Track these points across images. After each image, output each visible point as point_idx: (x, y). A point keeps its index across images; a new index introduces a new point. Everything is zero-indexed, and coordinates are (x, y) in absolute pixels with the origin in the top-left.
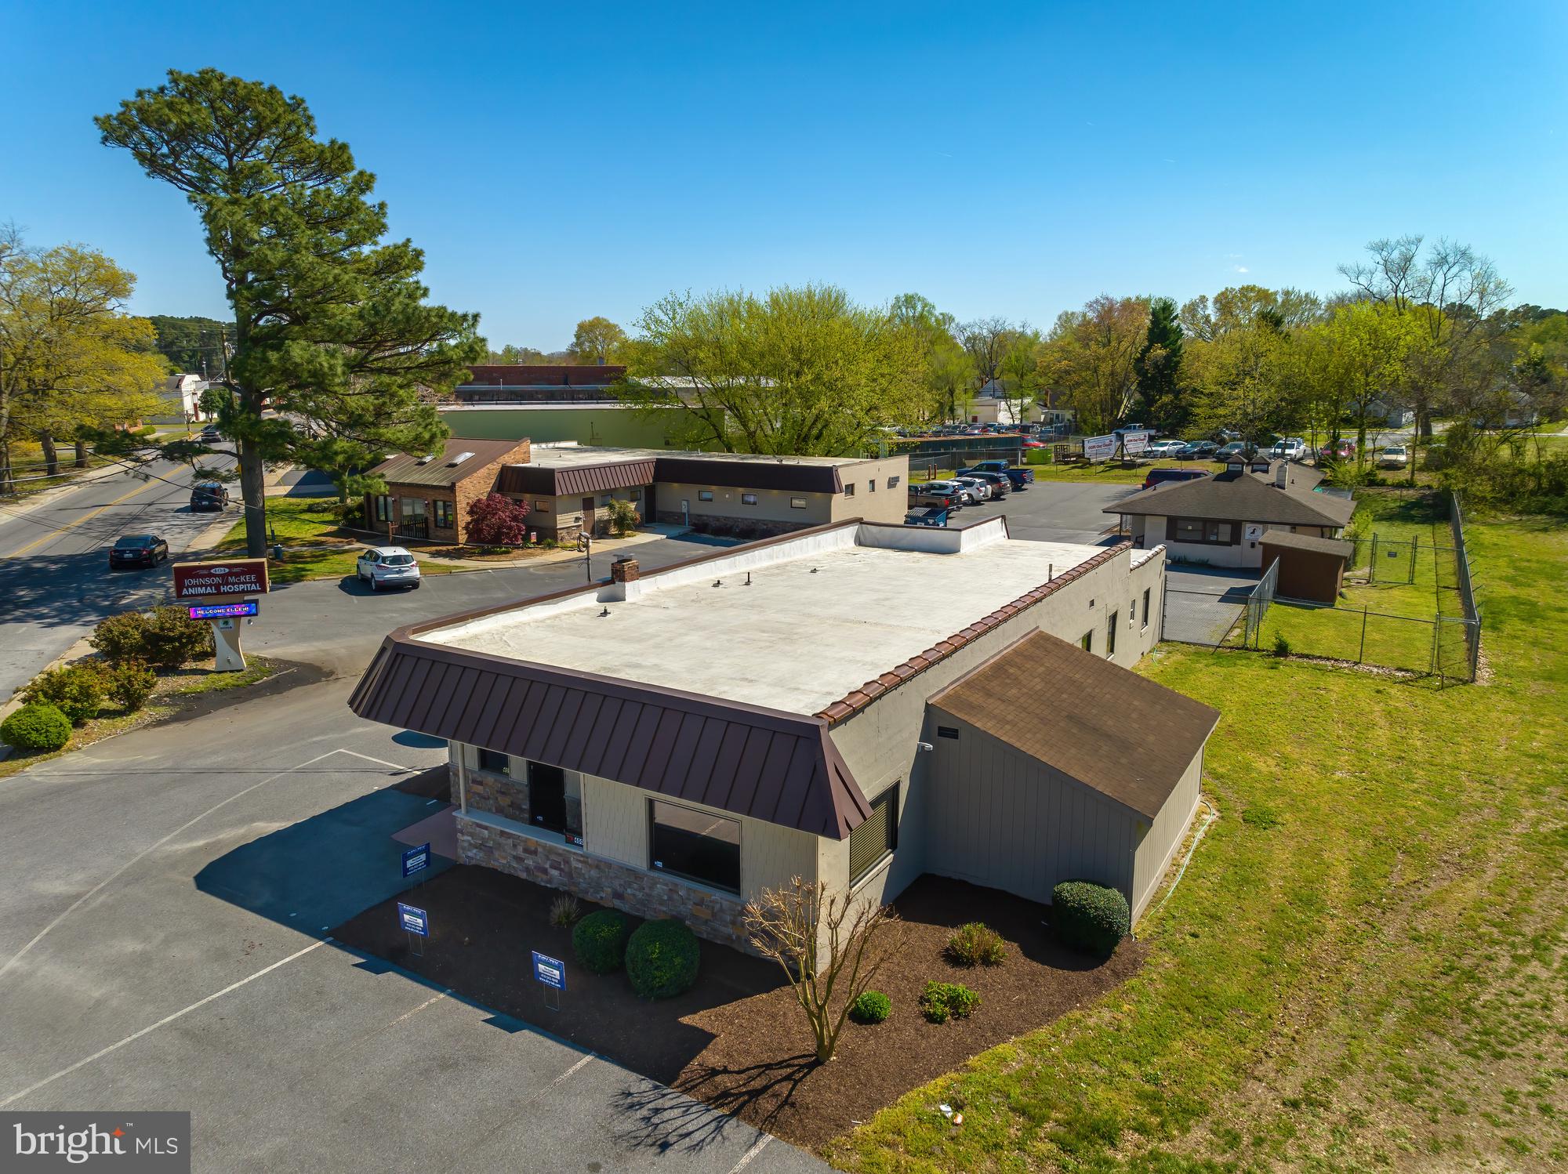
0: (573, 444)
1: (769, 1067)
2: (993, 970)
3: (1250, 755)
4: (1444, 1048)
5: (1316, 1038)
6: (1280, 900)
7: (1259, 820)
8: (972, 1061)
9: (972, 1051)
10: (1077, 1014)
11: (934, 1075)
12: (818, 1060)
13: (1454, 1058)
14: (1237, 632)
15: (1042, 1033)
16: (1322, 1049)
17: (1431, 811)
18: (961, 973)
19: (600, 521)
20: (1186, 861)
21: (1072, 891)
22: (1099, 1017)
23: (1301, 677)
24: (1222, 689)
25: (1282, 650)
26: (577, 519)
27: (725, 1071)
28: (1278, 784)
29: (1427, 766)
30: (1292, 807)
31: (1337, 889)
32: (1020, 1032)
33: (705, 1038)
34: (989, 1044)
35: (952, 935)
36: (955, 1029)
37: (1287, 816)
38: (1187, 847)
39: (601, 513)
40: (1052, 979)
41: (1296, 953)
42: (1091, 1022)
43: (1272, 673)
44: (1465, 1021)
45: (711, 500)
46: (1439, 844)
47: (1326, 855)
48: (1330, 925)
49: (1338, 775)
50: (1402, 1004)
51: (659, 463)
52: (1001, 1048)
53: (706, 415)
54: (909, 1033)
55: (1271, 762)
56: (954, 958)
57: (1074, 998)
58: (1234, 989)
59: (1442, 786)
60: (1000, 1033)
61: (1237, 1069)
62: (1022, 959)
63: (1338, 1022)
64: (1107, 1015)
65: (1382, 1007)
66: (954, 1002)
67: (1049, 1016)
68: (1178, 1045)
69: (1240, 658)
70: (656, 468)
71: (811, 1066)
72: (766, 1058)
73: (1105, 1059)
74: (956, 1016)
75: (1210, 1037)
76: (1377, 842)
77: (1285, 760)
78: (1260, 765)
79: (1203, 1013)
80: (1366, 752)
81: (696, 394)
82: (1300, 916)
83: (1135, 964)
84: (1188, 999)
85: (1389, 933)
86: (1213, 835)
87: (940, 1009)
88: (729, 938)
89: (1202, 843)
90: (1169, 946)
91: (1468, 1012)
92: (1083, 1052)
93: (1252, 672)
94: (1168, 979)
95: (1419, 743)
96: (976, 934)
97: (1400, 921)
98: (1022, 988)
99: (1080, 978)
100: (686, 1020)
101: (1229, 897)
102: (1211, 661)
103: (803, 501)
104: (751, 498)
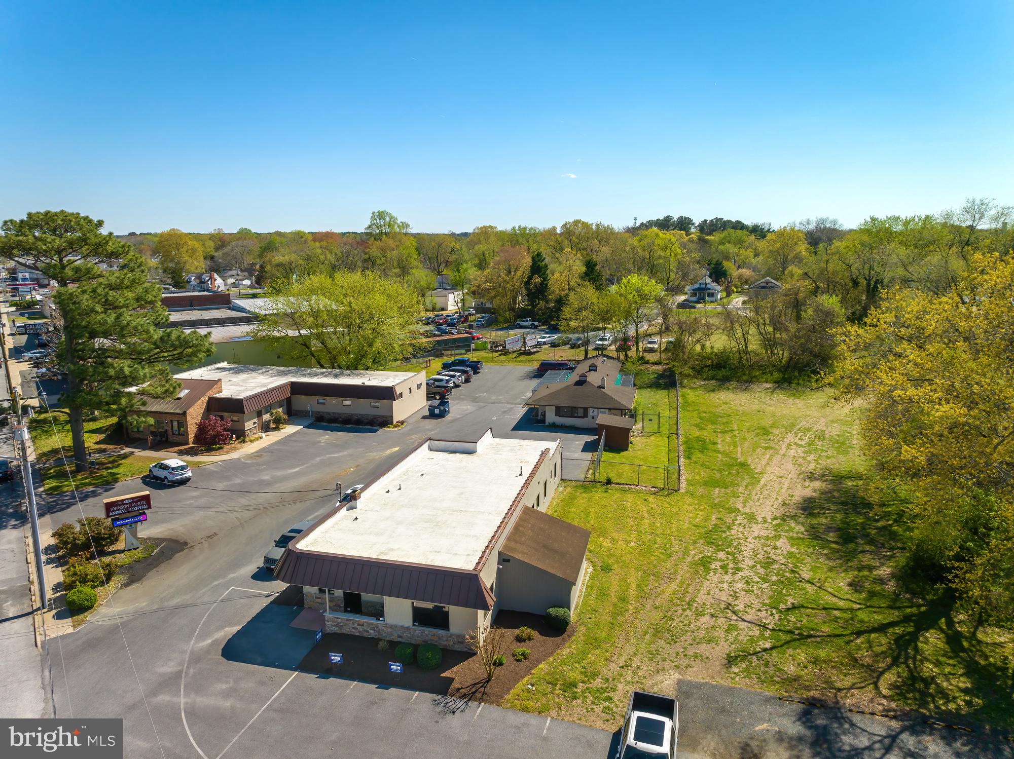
0: (224, 365)
1: (475, 684)
2: (532, 641)
3: (601, 539)
4: (662, 643)
5: (627, 646)
6: (615, 600)
7: (606, 569)
8: (533, 671)
9: (532, 668)
10: (559, 651)
11: (523, 678)
12: (489, 679)
13: (664, 645)
14: (591, 471)
15: (551, 659)
16: (630, 649)
17: (662, 556)
18: (523, 644)
19: (265, 422)
20: (584, 590)
21: (553, 611)
22: (566, 651)
23: (617, 495)
24: (588, 506)
25: (609, 482)
26: (255, 423)
27: (462, 688)
28: (612, 552)
29: (661, 536)
30: (617, 562)
31: (632, 594)
32: (544, 660)
33: (451, 680)
34: (536, 665)
35: (517, 632)
36: (525, 663)
37: (615, 566)
38: (583, 584)
40: (550, 641)
41: (621, 619)
42: (564, 653)
43: (606, 495)
44: (668, 633)
45: (324, 404)
46: (664, 570)
47: (628, 580)
48: (631, 607)
49: (632, 544)
50: (651, 631)
51: (293, 384)
52: (540, 666)
53: (304, 342)
54: (512, 667)
55: (609, 542)
56: (519, 639)
57: (557, 646)
58: (604, 635)
59: (666, 545)
60: (539, 662)
61: (606, 660)
62: (540, 636)
63: (633, 640)
64: (568, 650)
65: (646, 633)
66: (524, 654)
67: (551, 654)
68: (589, 656)
69: (593, 488)
70: (291, 387)
71: (488, 682)
72: (473, 682)
73: (570, 664)
74: (525, 658)
75: (598, 652)
76: (644, 572)
77: (613, 540)
78: (604, 544)
79: (595, 644)
80: (641, 532)
82: (621, 605)
83: (573, 631)
84: (591, 641)
85: (648, 606)
86: (592, 578)
87: (520, 657)
88: (445, 645)
89: (588, 582)
90: (583, 624)
91: (669, 630)
92: (563, 663)
93: (598, 494)
94: (584, 635)
95: (659, 525)
96: (524, 630)
97: (651, 602)
98: (542, 646)
99: (558, 639)
100: (443, 675)
101: (599, 602)
102: (582, 490)
103: (377, 404)
104: (348, 403)
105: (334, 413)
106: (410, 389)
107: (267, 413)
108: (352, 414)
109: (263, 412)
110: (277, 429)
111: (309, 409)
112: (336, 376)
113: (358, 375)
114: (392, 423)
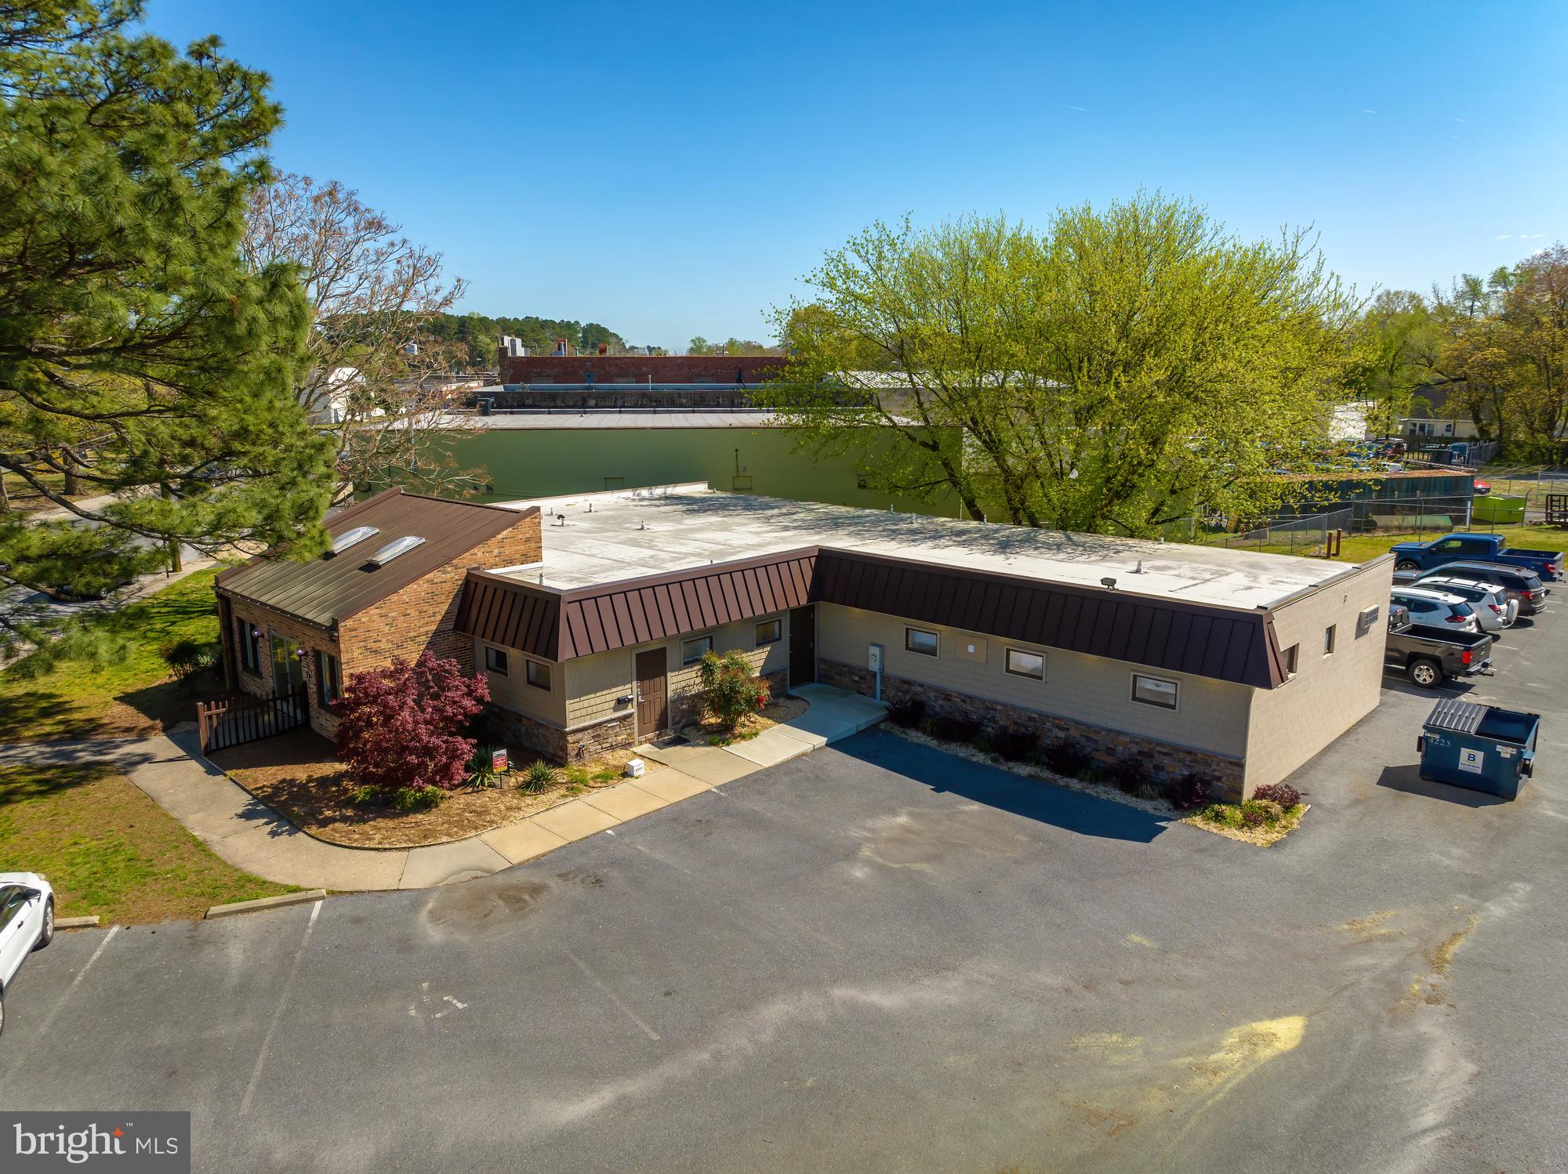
0: (699, 489)
19: (680, 699)
26: (622, 703)
39: (683, 681)
45: (931, 651)
51: (826, 559)
53: (931, 442)
70: (816, 571)
81: (913, 402)
103: (1169, 689)
104: (1027, 660)
105: (967, 698)
106: (1331, 631)
107: (688, 664)
108: (1044, 717)
109: (673, 656)
110: (722, 734)
111: (874, 666)
112: (1005, 547)
113: (1091, 549)
114: (1233, 796)
